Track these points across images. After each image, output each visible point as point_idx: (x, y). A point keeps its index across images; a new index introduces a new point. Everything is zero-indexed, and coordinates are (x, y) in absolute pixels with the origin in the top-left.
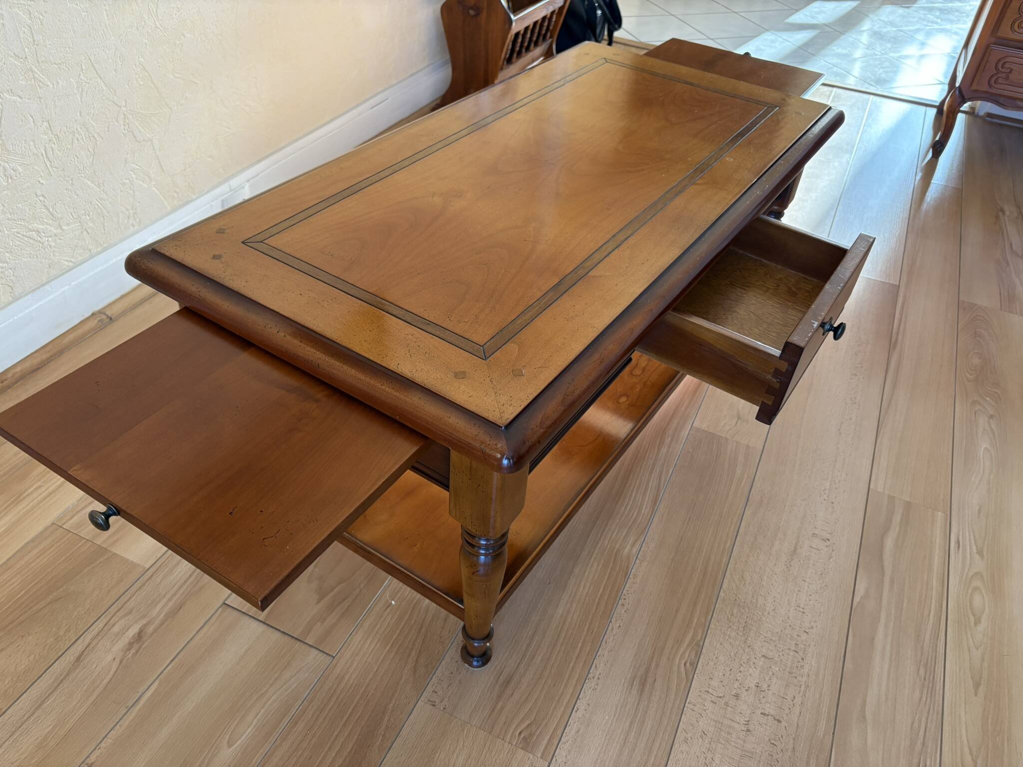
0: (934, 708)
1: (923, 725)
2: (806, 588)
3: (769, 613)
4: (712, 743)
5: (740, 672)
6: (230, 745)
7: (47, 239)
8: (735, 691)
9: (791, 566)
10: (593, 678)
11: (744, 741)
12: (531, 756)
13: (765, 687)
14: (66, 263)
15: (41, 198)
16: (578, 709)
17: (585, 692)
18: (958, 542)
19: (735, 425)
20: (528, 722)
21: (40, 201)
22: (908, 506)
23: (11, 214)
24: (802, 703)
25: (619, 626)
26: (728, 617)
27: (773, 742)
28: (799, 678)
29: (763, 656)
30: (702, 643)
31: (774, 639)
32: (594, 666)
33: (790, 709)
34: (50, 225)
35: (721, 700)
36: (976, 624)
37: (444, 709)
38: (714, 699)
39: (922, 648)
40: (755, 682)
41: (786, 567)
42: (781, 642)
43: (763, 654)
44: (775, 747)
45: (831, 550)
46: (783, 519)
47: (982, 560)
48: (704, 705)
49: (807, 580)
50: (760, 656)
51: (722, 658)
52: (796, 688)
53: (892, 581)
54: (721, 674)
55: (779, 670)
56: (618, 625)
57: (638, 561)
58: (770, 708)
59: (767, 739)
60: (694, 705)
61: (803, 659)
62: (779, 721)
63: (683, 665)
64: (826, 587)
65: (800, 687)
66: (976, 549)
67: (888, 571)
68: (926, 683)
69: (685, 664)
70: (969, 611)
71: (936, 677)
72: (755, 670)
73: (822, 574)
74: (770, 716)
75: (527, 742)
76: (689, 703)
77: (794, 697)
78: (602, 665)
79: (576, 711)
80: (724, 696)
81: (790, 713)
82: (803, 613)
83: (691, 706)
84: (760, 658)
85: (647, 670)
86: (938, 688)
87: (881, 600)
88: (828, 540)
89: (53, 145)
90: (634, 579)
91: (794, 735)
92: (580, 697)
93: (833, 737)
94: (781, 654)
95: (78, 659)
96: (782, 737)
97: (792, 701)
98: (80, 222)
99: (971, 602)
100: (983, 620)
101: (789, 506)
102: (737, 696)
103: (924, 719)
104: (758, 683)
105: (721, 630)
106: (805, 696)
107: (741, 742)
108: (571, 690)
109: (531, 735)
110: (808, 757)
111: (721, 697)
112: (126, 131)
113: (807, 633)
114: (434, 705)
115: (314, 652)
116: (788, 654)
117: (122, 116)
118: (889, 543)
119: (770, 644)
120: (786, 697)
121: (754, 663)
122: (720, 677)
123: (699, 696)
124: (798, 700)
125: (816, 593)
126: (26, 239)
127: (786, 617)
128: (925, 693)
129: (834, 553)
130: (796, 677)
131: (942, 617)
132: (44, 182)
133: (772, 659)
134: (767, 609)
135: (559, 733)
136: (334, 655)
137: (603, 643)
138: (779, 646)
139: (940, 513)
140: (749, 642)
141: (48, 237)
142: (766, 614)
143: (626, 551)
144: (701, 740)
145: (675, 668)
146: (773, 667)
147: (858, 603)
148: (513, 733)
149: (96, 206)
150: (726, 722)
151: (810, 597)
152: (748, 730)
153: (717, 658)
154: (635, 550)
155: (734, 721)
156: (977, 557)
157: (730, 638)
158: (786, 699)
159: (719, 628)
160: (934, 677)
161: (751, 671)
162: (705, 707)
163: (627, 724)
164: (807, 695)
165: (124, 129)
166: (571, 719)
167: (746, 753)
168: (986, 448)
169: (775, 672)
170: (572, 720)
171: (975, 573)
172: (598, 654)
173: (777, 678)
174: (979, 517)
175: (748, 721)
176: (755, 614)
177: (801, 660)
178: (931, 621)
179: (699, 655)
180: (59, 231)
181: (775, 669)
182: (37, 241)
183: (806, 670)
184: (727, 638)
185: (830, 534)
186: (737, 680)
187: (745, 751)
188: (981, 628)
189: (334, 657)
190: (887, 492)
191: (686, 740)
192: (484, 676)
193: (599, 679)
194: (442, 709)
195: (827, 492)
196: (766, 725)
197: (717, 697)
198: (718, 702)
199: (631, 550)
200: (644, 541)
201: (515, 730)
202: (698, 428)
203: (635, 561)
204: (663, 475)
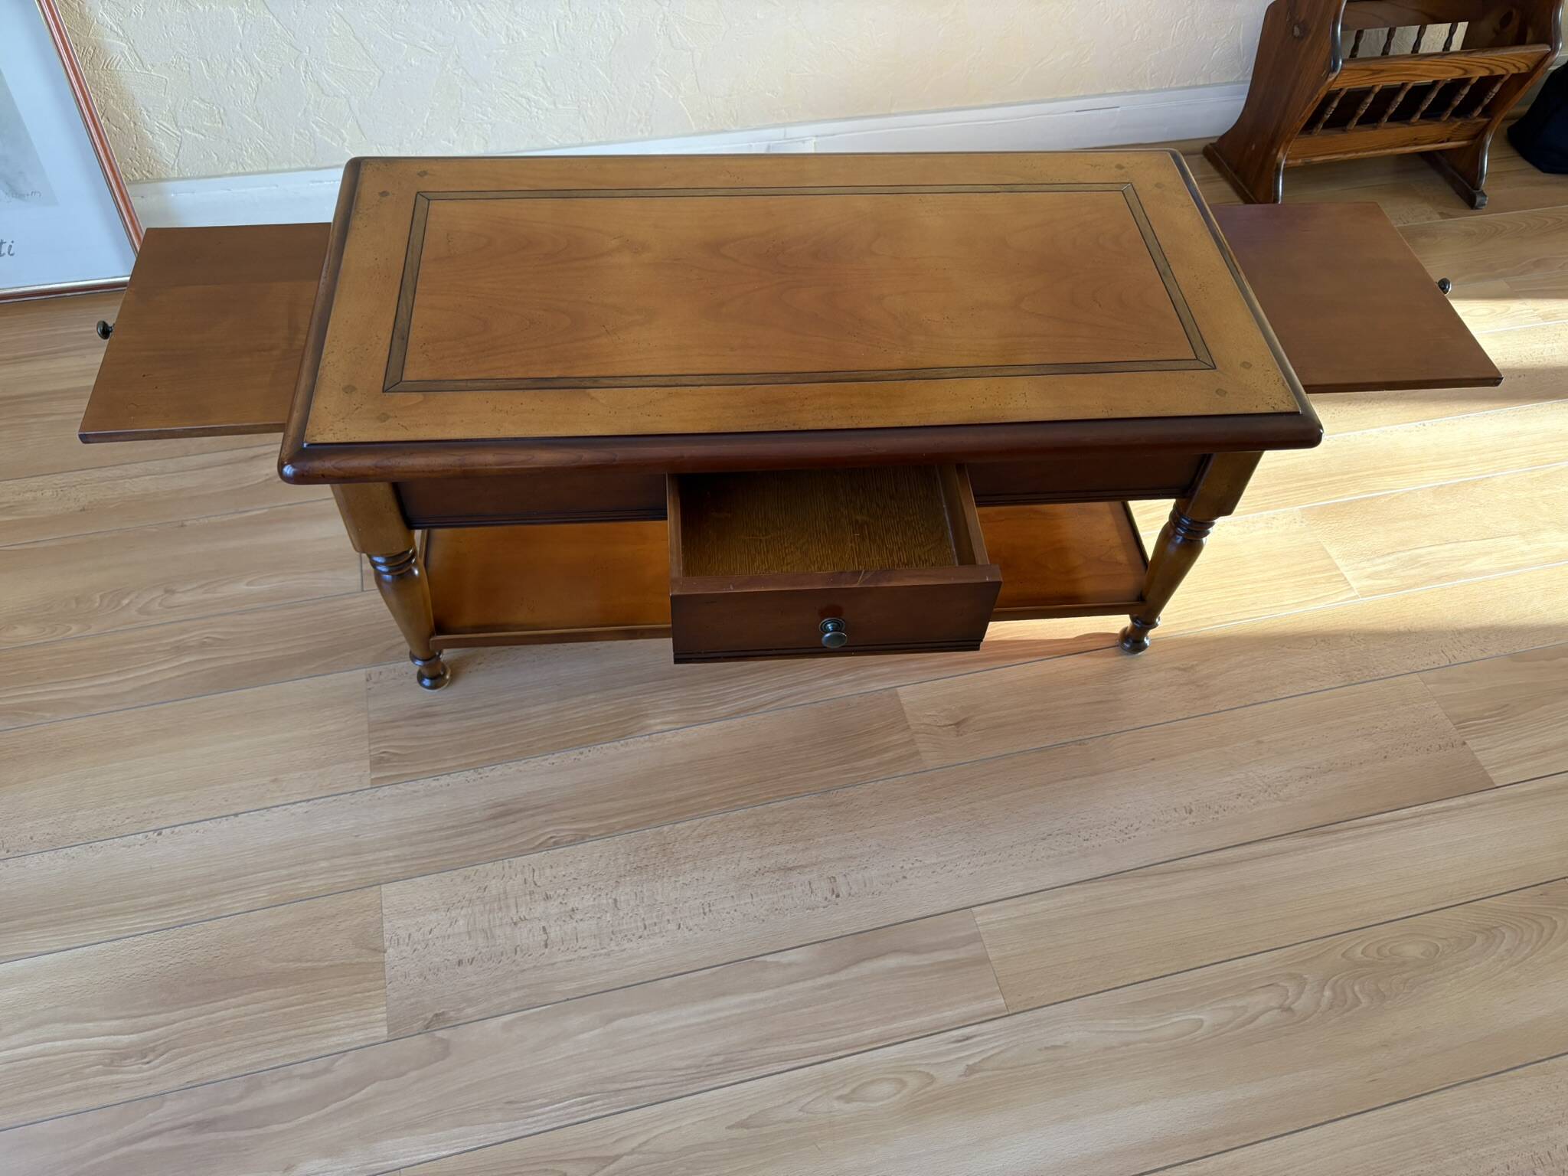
0: (673, 1087)
1: (643, 1083)
2: (742, 902)
3: (676, 881)
4: (480, 900)
5: (580, 888)
6: (247, 585)
7: (536, 110)
8: (552, 893)
9: (763, 874)
10: (480, 774)
11: (501, 925)
12: (369, 772)
13: (578, 917)
14: (552, 141)
15: (541, 70)
16: (438, 780)
17: (459, 775)
18: (968, 1038)
19: (939, 726)
20: (398, 751)
21: (539, 72)
22: (984, 960)
23: (503, 73)
24: (584, 957)
25: (553, 764)
26: (640, 847)
27: (518, 949)
28: (613, 944)
29: (615, 900)
30: (588, 840)
31: (645, 900)
32: (493, 767)
33: (568, 949)
34: (544, 98)
35: (533, 885)
36: (840, 1098)
37: (370, 689)
38: (530, 880)
39: (752, 1049)
40: (577, 906)
41: (757, 870)
42: (646, 909)
43: (618, 898)
44: (514, 954)
45: (824, 905)
46: (828, 838)
47: (960, 1076)
48: (516, 875)
49: (755, 900)
50: (614, 897)
51: (583, 865)
52: (598, 945)
53: (829, 986)
54: (563, 873)
55: (609, 921)
56: (554, 761)
57: (648, 737)
58: (555, 931)
59: (519, 943)
60: (510, 867)
61: (640, 937)
62: (546, 946)
63: (549, 836)
64: (761, 922)
65: (602, 949)
66: (975, 1064)
67: (843, 976)
68: (703, 1069)
69: (551, 838)
70: (854, 1085)
71: (720, 1076)
72: (592, 899)
73: (777, 909)
74: (545, 935)
75: (378, 763)
76: (509, 862)
77: (585, 948)
78: (499, 773)
79: (434, 780)
80: (539, 887)
81: (563, 951)
82: (705, 913)
83: (507, 865)
84: (610, 898)
85: (520, 811)
86: (706, 1083)
87: (792, 983)
88: (838, 896)
89: (568, 22)
90: (622, 745)
91: (539, 964)
92: (452, 775)
93: (565, 1001)
94: (630, 915)
96: (529, 956)
97: (580, 948)
98: (579, 107)
99: (872, 1082)
100: (855, 1104)
101: (856, 834)
102: (548, 898)
103: (651, 1081)
104: (577, 910)
105: (619, 848)
106: (595, 957)
107: (498, 922)
108: (454, 764)
109: (388, 761)
110: (523, 987)
111: (536, 885)
112: (662, 33)
113: (679, 927)
114: (367, 680)
115: (358, 576)
116: (636, 921)
117: (661, 16)
118: (892, 962)
119: (636, 899)
120: (580, 940)
121: (600, 895)
122: (560, 873)
123: (524, 866)
124: (583, 953)
125: (744, 915)
126: (513, 102)
127: (684, 900)
128: (690, 1071)
129: (822, 909)
130: (611, 940)
131: (819, 1056)
132: (547, 54)
133: (618, 909)
134: (681, 878)
135: (405, 779)
136: (365, 589)
137: (523, 761)
138: (640, 908)
139: (1003, 1001)
140: (623, 880)
141: (538, 109)
142: (673, 879)
143: (652, 722)
144: (476, 889)
145: (540, 832)
146: (608, 915)
147: (766, 962)
148: (381, 748)
149: (602, 98)
150: (512, 902)
151: (732, 912)
152: (515, 924)
153: (581, 860)
154: (659, 728)
155: (517, 907)
156: (961, 1068)
157: (614, 860)
158: (577, 942)
159: (619, 845)
160: (719, 1074)
161: (588, 896)
162: (514, 877)
163: (450, 824)
164: (596, 959)
165: (660, 30)
166: (423, 780)
167: (488, 932)
168: (1202, 1021)
169: (603, 918)
171: (928, 1074)
172: (509, 764)
173: (598, 924)
174: (1040, 1050)
175: (526, 919)
176: (665, 870)
177: (637, 936)
178: (803, 1046)
179: (572, 843)
180: (552, 107)
181: (608, 917)
182: (525, 108)
183: (627, 945)
184: (613, 858)
185: (850, 894)
186: (567, 889)
187: (491, 931)
188: (837, 1105)
189: (363, 591)
190: (981, 929)
191: (466, 878)
192: (423, 695)
193: (481, 778)
194: (368, 687)
195: (917, 864)
196: (534, 936)
197: (534, 882)
198: (528, 885)
199: (656, 725)
200: (678, 729)
201: (385, 747)
202: (897, 695)
203: (646, 735)
204: (788, 700)
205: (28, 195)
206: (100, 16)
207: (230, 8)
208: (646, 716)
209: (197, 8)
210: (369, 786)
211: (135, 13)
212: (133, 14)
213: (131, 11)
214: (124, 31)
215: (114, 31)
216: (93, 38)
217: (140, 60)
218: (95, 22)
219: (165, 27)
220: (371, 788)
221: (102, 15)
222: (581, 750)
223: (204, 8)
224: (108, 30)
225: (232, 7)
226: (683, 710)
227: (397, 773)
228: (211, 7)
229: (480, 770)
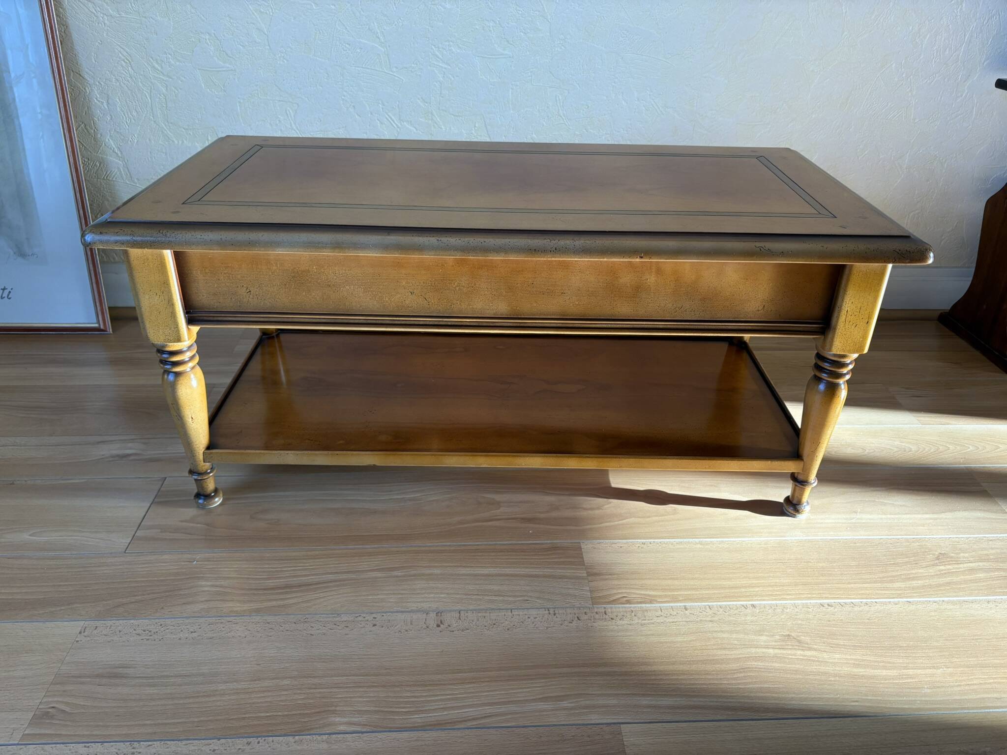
6: (31, 535)
10: (134, 748)
12: (25, 726)
16: (88, 747)
17: (112, 746)
20: (67, 709)
25: (214, 750)
32: (150, 743)
37: (77, 642)
56: (216, 748)
57: (325, 737)
78: (154, 751)
79: (85, 747)
90: (295, 742)
92: (105, 744)
95: (99, 443)
108: (114, 733)
109: (52, 717)
114: (80, 633)
135: (56, 740)
137: (186, 742)
148: (52, 702)
154: (342, 728)
166: (74, 745)
170: (73, 747)
172: (168, 742)
189: (124, 552)
194: (77, 640)
199: (341, 724)
200: (362, 733)
201: (58, 702)
202: (620, 733)
203: (325, 734)
204: (494, 719)
205: (29, 256)
206: (107, 140)
207: (196, 144)
208: (334, 712)
209: (173, 141)
210: (16, 742)
211: (131, 141)
212: (129, 142)
213: (129, 139)
214: (122, 153)
215: (116, 153)
216: (100, 155)
217: (130, 174)
218: (104, 144)
219: (150, 153)
220: (18, 744)
221: (109, 140)
222: (250, 740)
223: (178, 142)
224: (111, 151)
225: (198, 143)
226: (376, 712)
227: (53, 732)
228: (183, 142)
229: (136, 744)
